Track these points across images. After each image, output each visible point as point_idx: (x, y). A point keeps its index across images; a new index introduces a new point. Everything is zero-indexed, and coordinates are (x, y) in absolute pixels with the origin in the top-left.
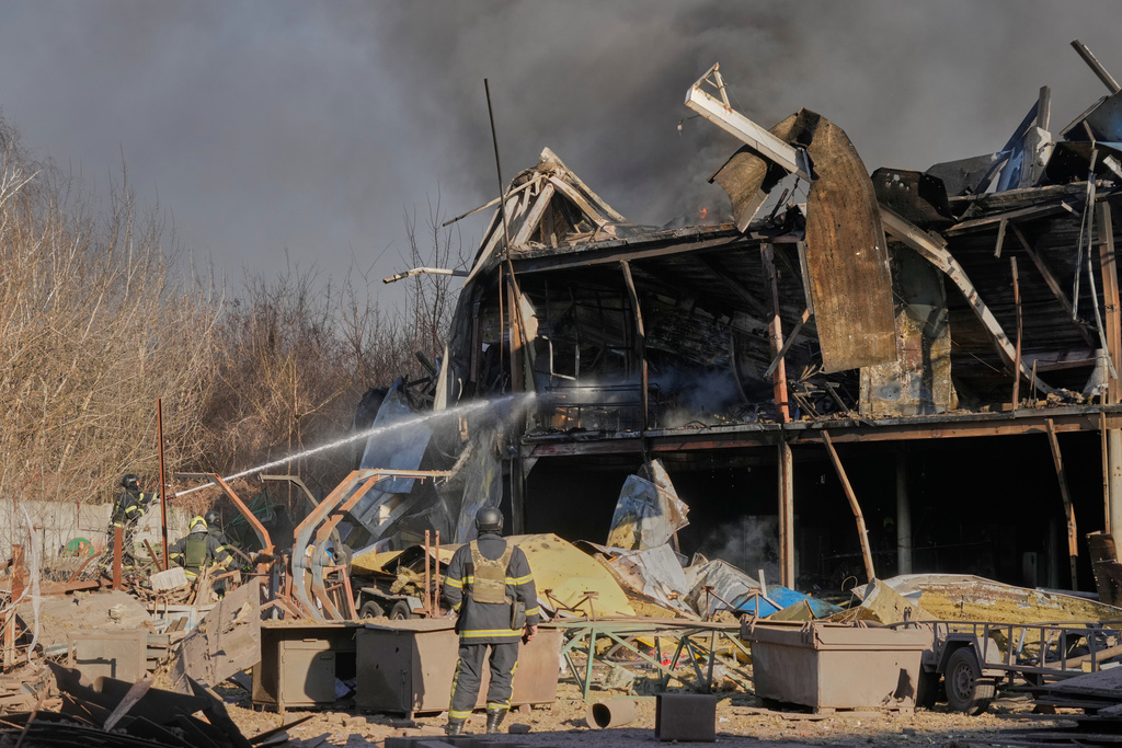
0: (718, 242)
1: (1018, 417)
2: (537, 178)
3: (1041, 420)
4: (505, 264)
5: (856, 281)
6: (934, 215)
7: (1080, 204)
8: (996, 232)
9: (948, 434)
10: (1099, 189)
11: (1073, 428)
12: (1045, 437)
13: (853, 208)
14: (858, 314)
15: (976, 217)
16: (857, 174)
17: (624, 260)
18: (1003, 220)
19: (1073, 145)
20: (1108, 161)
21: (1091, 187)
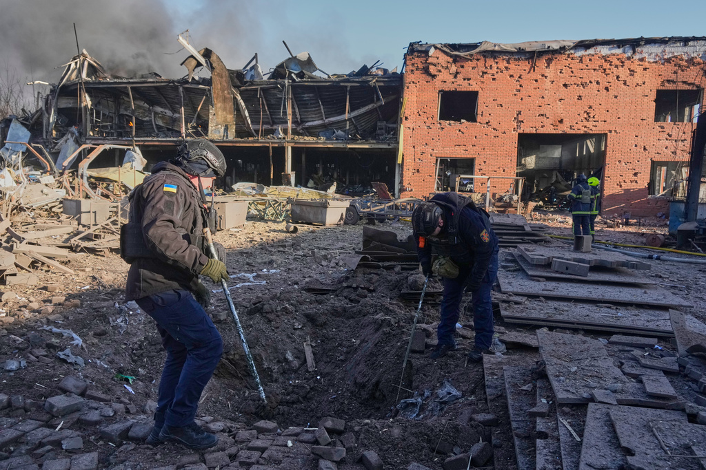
0: (162, 84)
1: (260, 141)
2: (82, 58)
3: (268, 143)
4: (80, 83)
5: (225, 100)
6: (239, 84)
7: (283, 86)
8: (257, 91)
9: (238, 145)
10: (288, 82)
11: (276, 145)
12: (268, 147)
13: (224, 79)
14: (224, 109)
15: (249, 86)
16: (224, 69)
17: (129, 86)
18: (259, 87)
19: (279, 69)
20: (293, 75)
21: (286, 82)
